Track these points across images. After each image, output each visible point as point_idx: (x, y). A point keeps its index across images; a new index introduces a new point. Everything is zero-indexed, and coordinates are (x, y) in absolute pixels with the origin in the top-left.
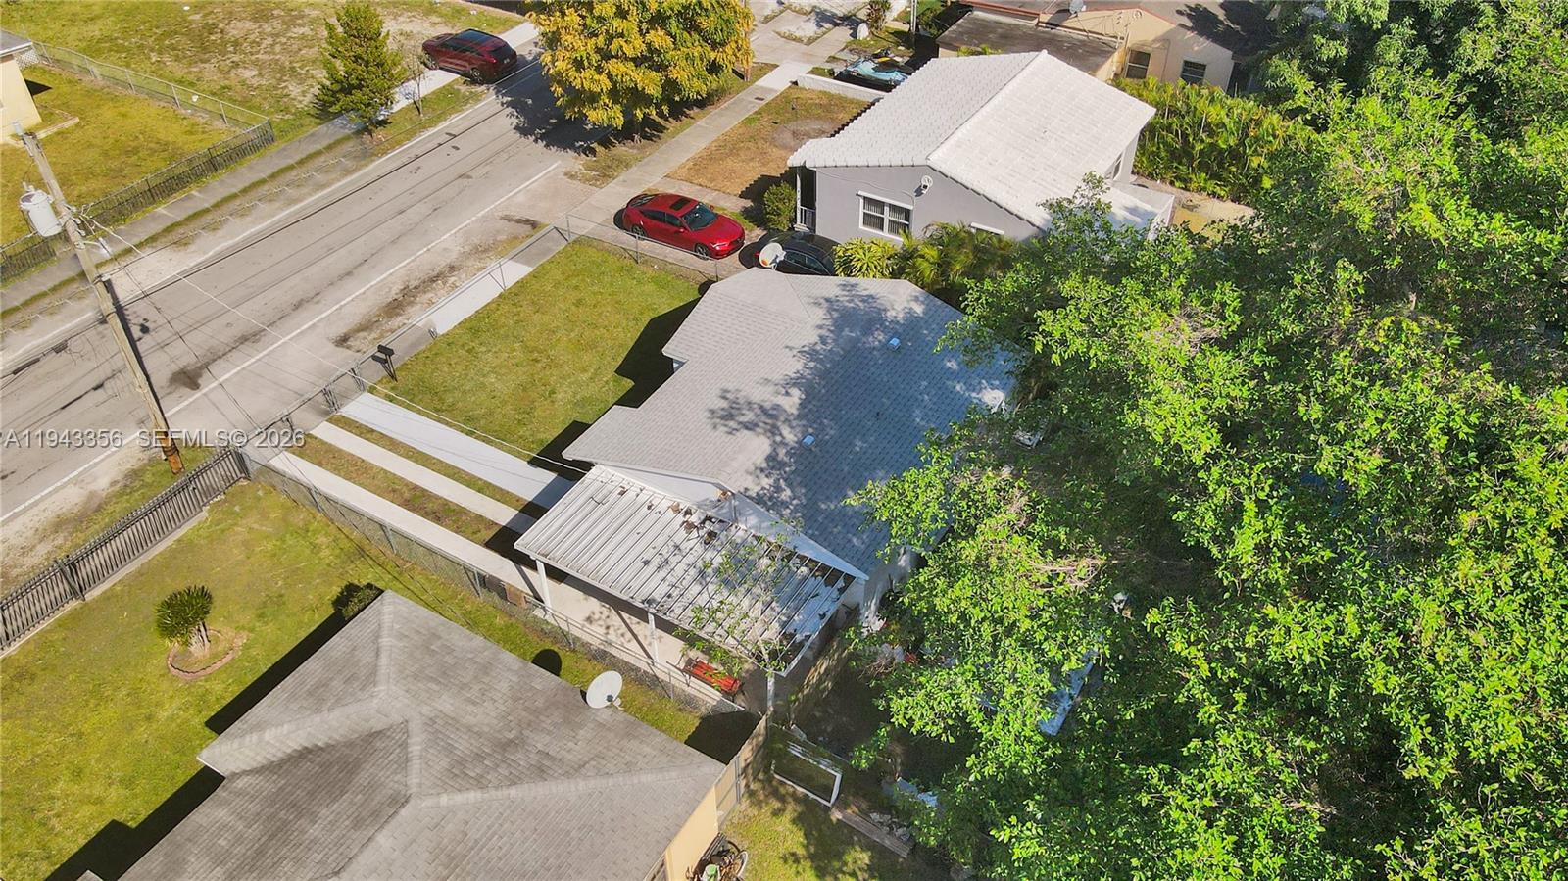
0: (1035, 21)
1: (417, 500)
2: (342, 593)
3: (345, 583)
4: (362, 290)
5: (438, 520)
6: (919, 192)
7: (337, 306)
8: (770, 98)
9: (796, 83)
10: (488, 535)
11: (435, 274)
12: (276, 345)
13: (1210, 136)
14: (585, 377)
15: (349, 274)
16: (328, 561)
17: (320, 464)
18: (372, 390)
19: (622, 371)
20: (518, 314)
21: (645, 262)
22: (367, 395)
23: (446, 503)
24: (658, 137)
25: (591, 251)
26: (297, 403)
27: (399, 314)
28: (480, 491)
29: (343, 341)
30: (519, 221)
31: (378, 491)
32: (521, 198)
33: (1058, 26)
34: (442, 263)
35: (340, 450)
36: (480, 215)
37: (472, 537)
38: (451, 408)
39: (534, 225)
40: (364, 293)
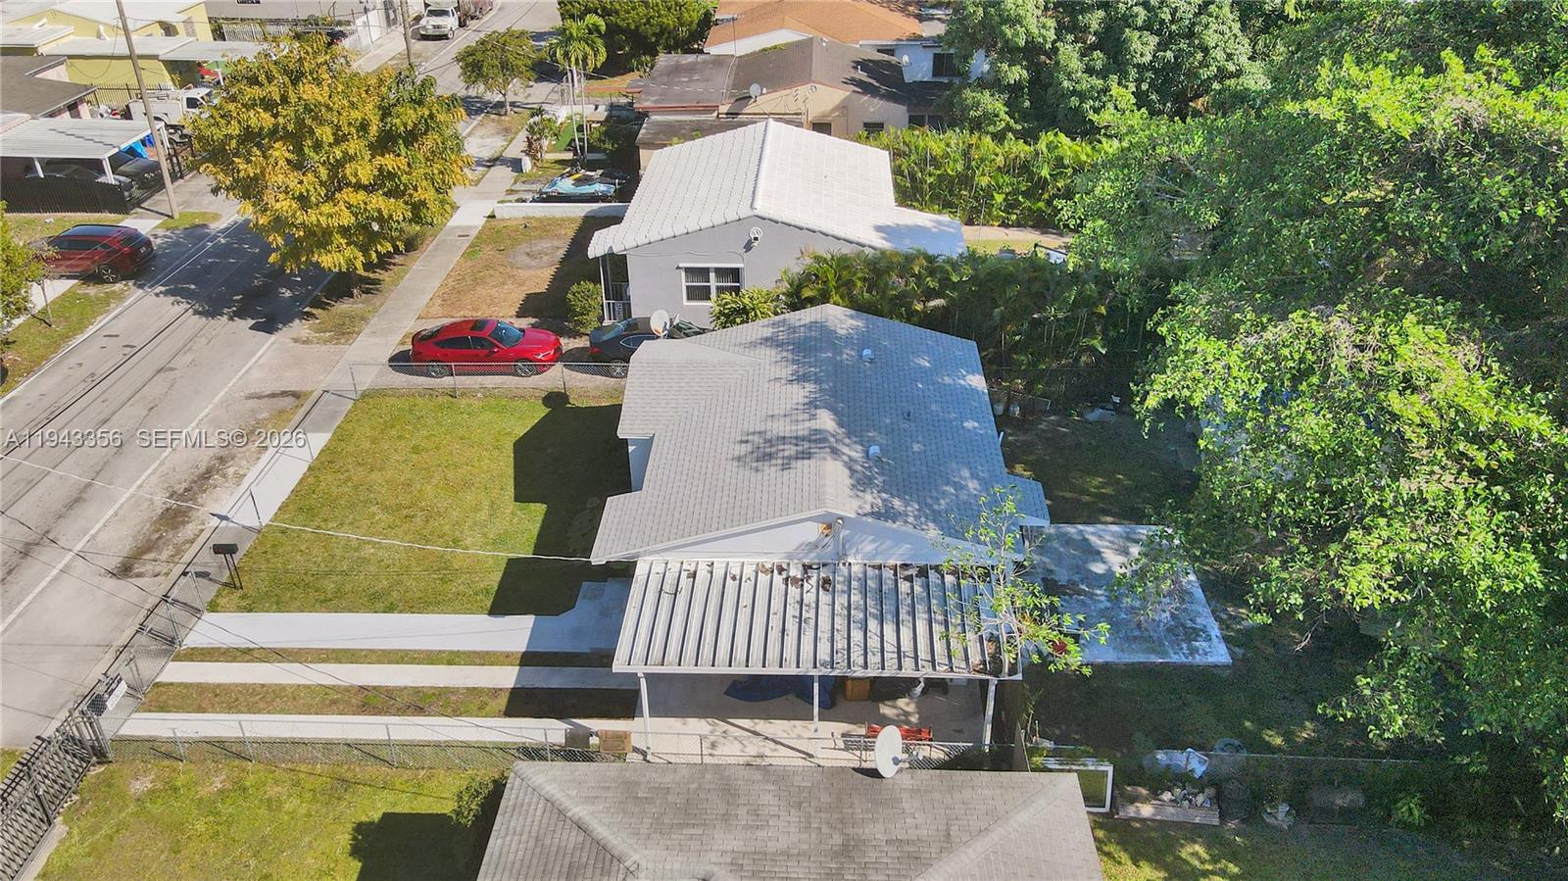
0: (715, 114)
1: (371, 701)
2: (354, 839)
3: (349, 827)
4: (111, 512)
5: (420, 710)
6: (748, 247)
7: (87, 538)
8: (474, 233)
9: (492, 217)
10: (502, 702)
11: (202, 469)
12: (24, 604)
13: (937, 168)
14: (482, 516)
15: (77, 500)
16: (303, 811)
17: (201, 710)
18: (213, 607)
19: (521, 496)
20: (349, 479)
21: (463, 394)
22: (207, 616)
23: (417, 691)
24: (377, 290)
25: (391, 401)
26: (110, 656)
27: (184, 523)
28: (449, 663)
29: (125, 570)
30: (273, 395)
31: (308, 710)
32: (256, 374)
33: (738, 114)
34: (204, 458)
35: (219, 686)
36: (217, 399)
37: (481, 711)
38: (339, 594)
39: (296, 395)
40: (116, 514)
